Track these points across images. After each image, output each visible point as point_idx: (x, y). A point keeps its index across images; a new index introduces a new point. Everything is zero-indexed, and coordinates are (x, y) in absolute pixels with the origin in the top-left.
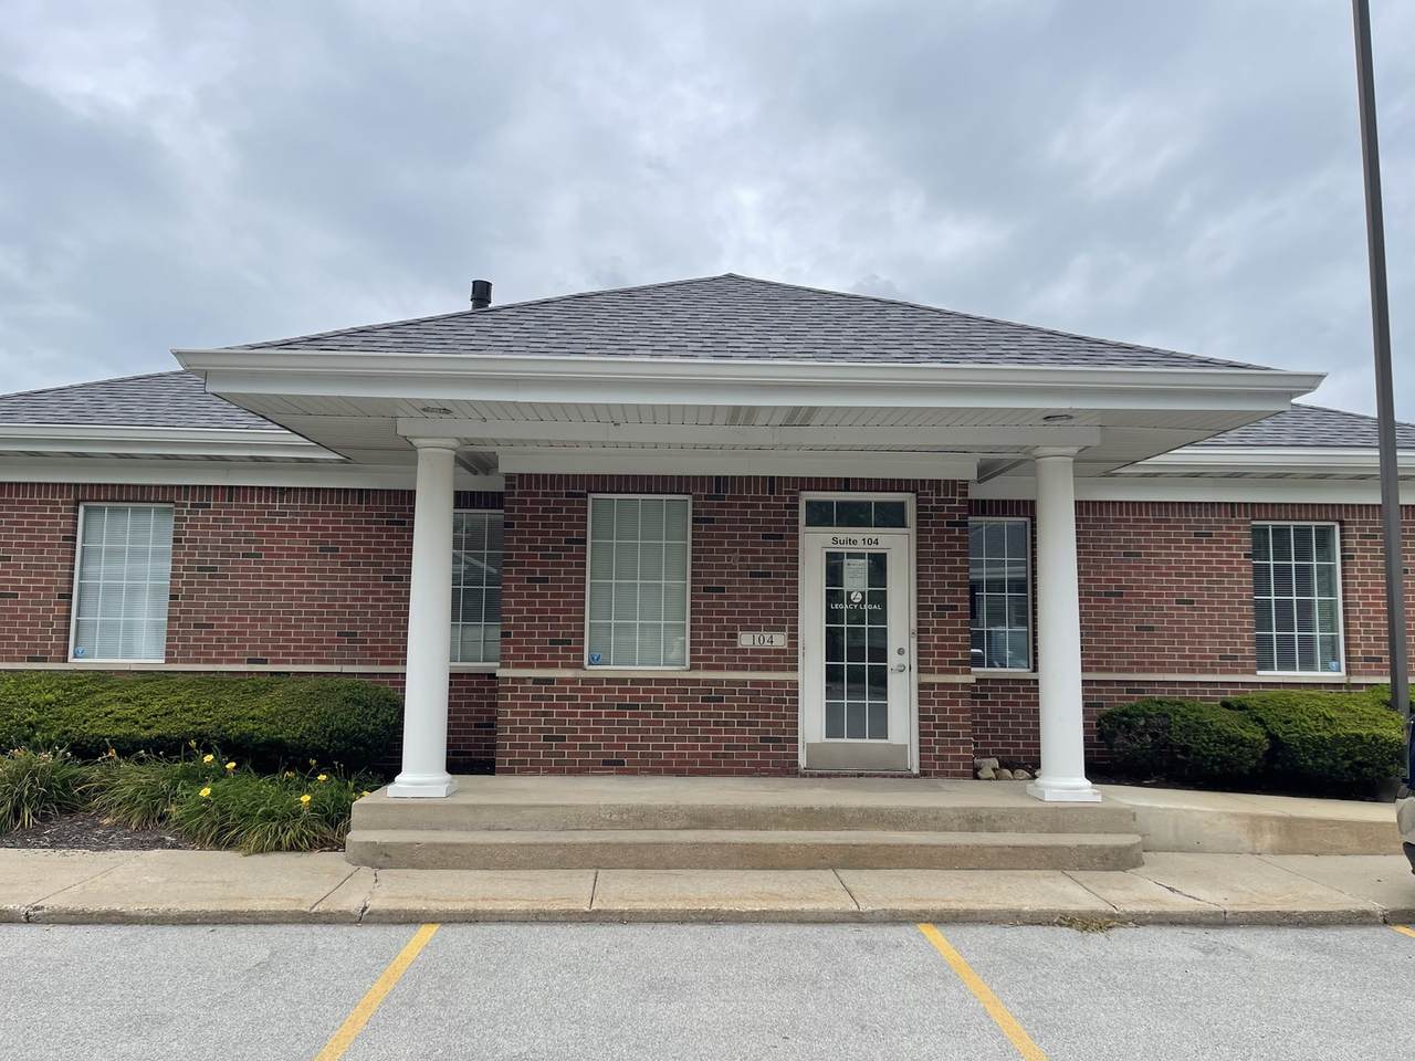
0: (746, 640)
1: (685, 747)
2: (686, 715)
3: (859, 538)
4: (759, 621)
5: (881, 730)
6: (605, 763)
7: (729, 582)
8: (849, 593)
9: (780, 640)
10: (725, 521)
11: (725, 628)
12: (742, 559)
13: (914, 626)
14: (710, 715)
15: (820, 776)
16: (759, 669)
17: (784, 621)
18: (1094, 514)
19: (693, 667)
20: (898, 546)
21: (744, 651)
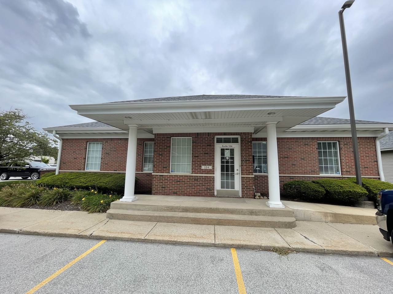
0: (203, 167)
1: (190, 190)
2: (191, 183)
3: (228, 145)
4: (206, 163)
5: (233, 187)
6: (174, 193)
7: (200, 155)
8: (226, 157)
9: (210, 167)
10: (199, 142)
11: (199, 165)
12: (202, 150)
13: (240, 164)
14: (196, 183)
15: (219, 197)
16: (206, 173)
17: (211, 163)
18: (281, 140)
19: (192, 173)
20: (237, 147)
21: (203, 170)
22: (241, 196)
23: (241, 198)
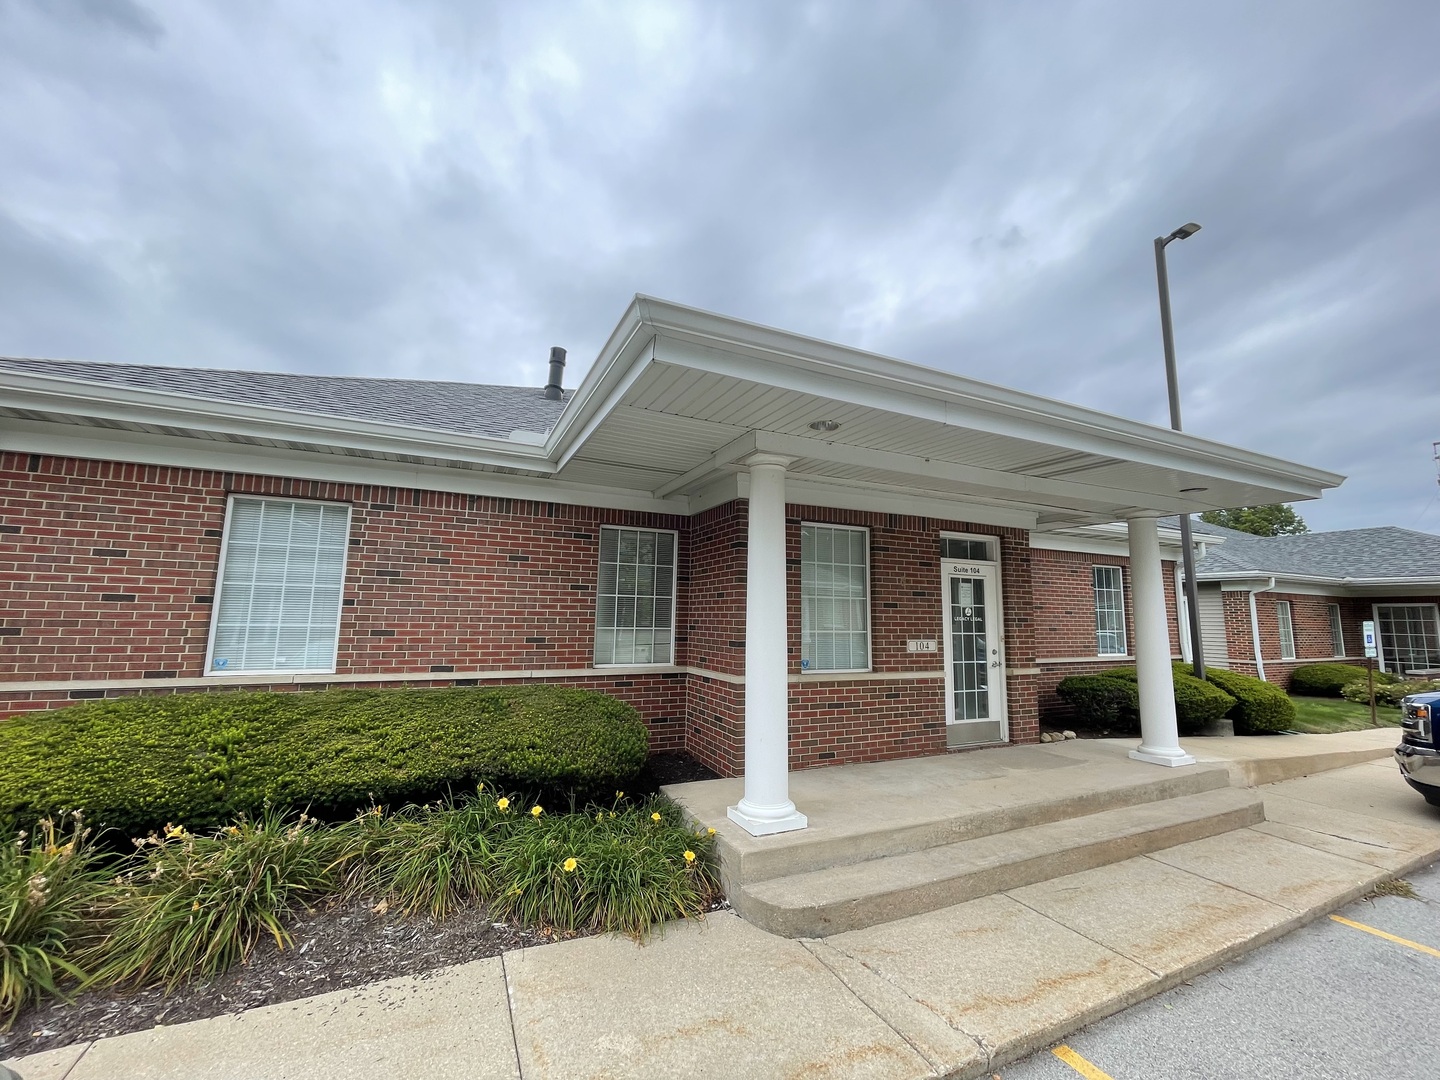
0: (913, 646)
1: (876, 737)
2: (876, 710)
3: (968, 567)
4: (920, 631)
5: (984, 710)
6: (821, 756)
7: (901, 600)
8: (964, 609)
9: (932, 646)
10: (896, 550)
11: (898, 637)
12: (908, 581)
13: (1002, 634)
14: (892, 709)
15: (960, 751)
16: (920, 669)
17: (934, 631)
19: (875, 670)
20: (989, 573)
21: (911, 655)
22: (1007, 740)
23: (1004, 745)
